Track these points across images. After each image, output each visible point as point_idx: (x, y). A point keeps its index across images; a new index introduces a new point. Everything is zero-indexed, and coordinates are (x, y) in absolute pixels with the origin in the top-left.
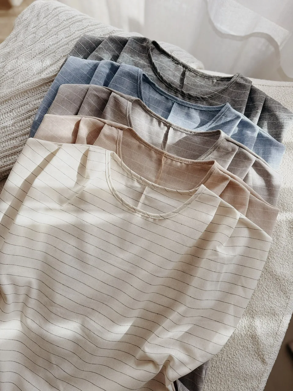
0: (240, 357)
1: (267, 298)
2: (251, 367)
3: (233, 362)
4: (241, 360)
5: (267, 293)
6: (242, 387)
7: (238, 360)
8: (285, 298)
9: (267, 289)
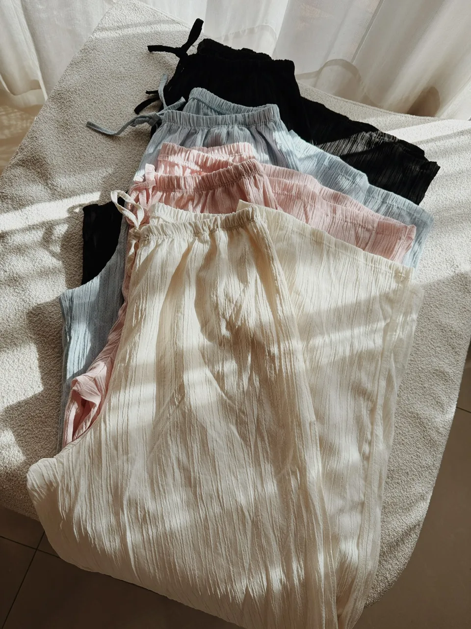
0: (409, 427)
1: (434, 353)
2: (423, 439)
3: (401, 432)
4: (410, 429)
5: (433, 347)
6: (415, 465)
7: (407, 430)
8: (454, 354)
9: (432, 343)
